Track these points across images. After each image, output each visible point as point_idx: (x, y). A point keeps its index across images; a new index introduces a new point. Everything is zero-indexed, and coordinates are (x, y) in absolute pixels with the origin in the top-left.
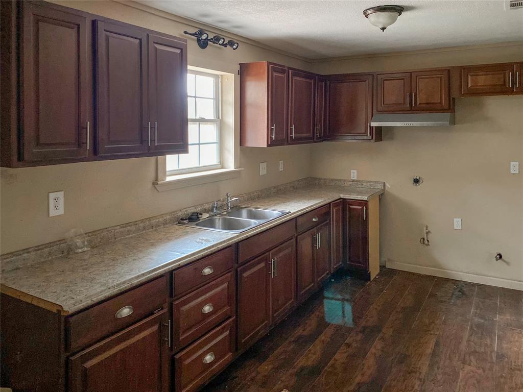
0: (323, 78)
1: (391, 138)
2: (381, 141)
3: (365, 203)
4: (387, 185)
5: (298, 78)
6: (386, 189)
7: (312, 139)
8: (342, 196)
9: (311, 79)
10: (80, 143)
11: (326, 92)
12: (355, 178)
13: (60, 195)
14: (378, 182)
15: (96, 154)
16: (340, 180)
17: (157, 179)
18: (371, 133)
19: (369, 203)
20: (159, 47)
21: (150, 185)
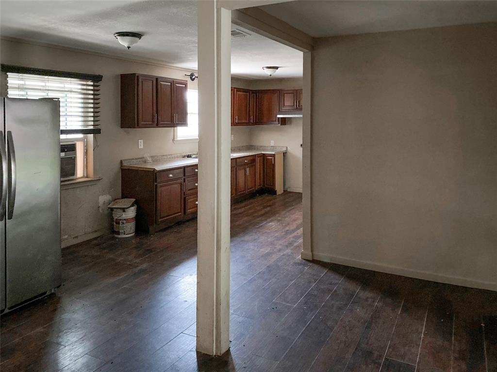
0: (255, 92)
1: (291, 123)
2: (285, 125)
3: (274, 156)
4: (288, 148)
5: (240, 93)
6: (288, 150)
7: (248, 124)
8: (263, 152)
9: (247, 92)
10: (153, 122)
11: (256, 99)
12: (273, 145)
13: (142, 141)
14: (283, 147)
15: (158, 125)
16: (265, 146)
17: (174, 138)
18: (279, 121)
19: (276, 155)
20: (177, 85)
21: (171, 141)
